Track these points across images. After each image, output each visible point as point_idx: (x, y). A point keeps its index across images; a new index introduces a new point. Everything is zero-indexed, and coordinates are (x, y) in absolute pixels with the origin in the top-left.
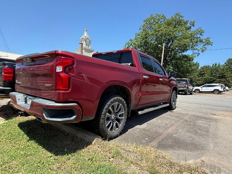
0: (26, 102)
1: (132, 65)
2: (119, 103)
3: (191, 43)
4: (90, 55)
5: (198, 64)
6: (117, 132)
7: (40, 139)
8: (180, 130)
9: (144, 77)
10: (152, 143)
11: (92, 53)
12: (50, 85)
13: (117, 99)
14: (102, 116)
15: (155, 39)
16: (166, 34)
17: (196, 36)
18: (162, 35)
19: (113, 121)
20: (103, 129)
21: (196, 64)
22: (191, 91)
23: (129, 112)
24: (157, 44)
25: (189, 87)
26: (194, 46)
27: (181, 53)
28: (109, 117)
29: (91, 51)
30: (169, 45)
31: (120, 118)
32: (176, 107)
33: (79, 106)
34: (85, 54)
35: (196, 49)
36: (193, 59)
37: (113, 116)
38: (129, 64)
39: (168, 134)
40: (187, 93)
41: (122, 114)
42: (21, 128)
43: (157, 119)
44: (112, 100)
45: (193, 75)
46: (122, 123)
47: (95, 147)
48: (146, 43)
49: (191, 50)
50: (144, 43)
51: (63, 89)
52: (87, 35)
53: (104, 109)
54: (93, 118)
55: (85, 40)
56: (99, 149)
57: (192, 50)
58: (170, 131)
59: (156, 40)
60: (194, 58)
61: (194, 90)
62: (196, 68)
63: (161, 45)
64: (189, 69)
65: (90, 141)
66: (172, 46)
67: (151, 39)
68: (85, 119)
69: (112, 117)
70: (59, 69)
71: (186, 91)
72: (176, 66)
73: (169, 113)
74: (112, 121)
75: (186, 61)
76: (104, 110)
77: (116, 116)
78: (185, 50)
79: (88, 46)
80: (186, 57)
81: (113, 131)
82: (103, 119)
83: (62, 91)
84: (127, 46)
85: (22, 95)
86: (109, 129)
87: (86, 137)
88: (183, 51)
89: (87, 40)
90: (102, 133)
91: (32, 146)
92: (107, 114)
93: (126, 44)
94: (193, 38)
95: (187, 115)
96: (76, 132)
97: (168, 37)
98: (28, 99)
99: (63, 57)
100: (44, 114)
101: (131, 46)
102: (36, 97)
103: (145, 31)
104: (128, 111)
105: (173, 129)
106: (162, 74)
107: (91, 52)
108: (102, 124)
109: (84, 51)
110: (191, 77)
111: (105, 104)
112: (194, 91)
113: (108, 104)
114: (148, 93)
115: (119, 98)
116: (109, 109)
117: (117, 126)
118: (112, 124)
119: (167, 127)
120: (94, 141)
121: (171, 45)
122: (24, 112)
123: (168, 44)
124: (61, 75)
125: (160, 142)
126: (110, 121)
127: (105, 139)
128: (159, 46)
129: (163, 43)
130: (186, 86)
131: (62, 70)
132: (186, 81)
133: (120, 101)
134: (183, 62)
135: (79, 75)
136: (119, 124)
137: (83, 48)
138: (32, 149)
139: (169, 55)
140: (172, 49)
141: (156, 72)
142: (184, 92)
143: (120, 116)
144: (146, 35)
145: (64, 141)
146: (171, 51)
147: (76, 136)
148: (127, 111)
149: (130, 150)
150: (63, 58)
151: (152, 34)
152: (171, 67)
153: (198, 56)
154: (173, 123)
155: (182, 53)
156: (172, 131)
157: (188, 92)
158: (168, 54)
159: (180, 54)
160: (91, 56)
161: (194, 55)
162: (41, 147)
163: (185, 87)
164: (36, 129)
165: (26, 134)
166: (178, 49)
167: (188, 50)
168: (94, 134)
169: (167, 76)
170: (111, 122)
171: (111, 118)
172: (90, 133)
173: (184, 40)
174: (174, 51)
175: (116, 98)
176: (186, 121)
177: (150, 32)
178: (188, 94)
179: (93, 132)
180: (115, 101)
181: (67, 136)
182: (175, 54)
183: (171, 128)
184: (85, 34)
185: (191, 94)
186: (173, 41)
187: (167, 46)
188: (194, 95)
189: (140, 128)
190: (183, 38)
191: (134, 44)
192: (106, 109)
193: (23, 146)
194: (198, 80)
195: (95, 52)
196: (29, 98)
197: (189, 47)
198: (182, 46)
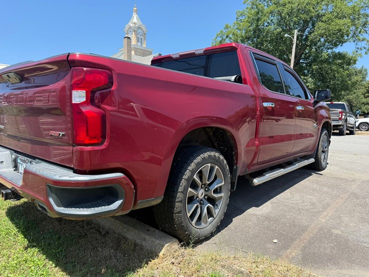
0: (16, 167)
1: (239, 80)
2: (213, 165)
3: (353, 28)
4: (147, 61)
5: (366, 70)
6: (210, 226)
7: (49, 244)
8: (346, 219)
9: (265, 104)
10: (288, 251)
11: (151, 58)
12: (62, 133)
13: (210, 156)
14: (179, 196)
15: (275, 21)
16: (299, 10)
17: (362, 13)
18: (291, 13)
19: (202, 202)
20: (182, 222)
21: (360, 72)
22: (352, 128)
23: (233, 181)
24: (281, 32)
25: (348, 118)
26: (360, 33)
27: (332, 48)
28: (193, 196)
29: (146, 52)
30: (306, 33)
31: (216, 196)
32: (328, 164)
33: (127, 178)
34: (137, 59)
35: (363, 40)
36: (355, 61)
37: (201, 193)
38: (233, 78)
39: (321, 229)
40: (343, 131)
41: (221, 187)
42: (12, 220)
43: (290, 193)
44: (199, 159)
45: (355, 93)
46: (219, 207)
47: (166, 263)
48: (257, 31)
49: (352, 42)
50: (255, 32)
51: (91, 142)
52: (137, 20)
53: (183, 180)
54: (159, 201)
55: (134, 31)
56: (175, 268)
57: (354, 41)
58: (322, 220)
59: (279, 25)
60: (359, 59)
61: (357, 124)
62: (360, 79)
63: (290, 34)
64: (346, 82)
65: (154, 249)
66: (312, 35)
67: (268, 23)
68: (142, 204)
69: (200, 195)
70: (79, 97)
71: (342, 127)
72: (321, 77)
73: (314, 177)
74: (200, 204)
75: (341, 65)
76: (183, 183)
77: (208, 193)
78: (340, 41)
79: (141, 42)
80: (341, 56)
81: (203, 225)
82: (181, 202)
83: (89, 148)
84: (219, 39)
85: (8, 152)
86: (194, 222)
87: (145, 240)
88: (336, 45)
89: (140, 31)
90: (180, 232)
91: (34, 262)
92: (190, 189)
93: (218, 36)
94: (357, 17)
95: (354, 181)
96: (125, 228)
97: (303, 16)
98: (19, 161)
99: (85, 69)
100: (51, 200)
101: (228, 39)
102: (34, 158)
103: (257, 6)
104: (232, 179)
105: (330, 215)
106: (299, 96)
107: (147, 55)
108: (180, 212)
109: (133, 53)
110: (351, 97)
111: (184, 169)
112: (358, 128)
113: (190, 168)
114: (273, 139)
115: (212, 153)
116: (194, 180)
117: (210, 214)
118: (199, 210)
119: (315, 210)
120: (163, 251)
121: (310, 33)
122: (12, 191)
123: (303, 30)
124: (84, 109)
125: (305, 248)
126: (196, 205)
127: (187, 245)
128: (286, 35)
129: (295, 29)
130: (343, 117)
131: (84, 99)
132: (342, 106)
133: (215, 161)
134: (334, 67)
135: (125, 104)
136: (215, 209)
137: (132, 46)
138: (33, 268)
139: (306, 54)
140: (312, 41)
141: (288, 93)
142: (337, 130)
143: (216, 191)
144: (258, 13)
145: (100, 249)
146: (310, 46)
147: (124, 237)
148: (230, 181)
149: (243, 269)
150: (87, 71)
151: (271, 12)
152: (310, 79)
153: (366, 53)
154: (328, 200)
155: (334, 49)
156: (328, 220)
157: (347, 130)
158: (303, 53)
159: (330, 51)
160: (149, 63)
161: (359, 52)
162: (51, 262)
163: (340, 119)
164: (42, 221)
165: (23, 233)
166: (325, 41)
167: (345, 42)
168: (162, 234)
169: (310, 100)
170: (197, 207)
171: (198, 197)
172: (154, 231)
173: (338, 21)
174: (315, 45)
175: (206, 155)
176: (355, 195)
177: (266, 8)
178: (347, 134)
179: (161, 228)
180: (204, 161)
181: (105, 236)
182: (319, 51)
183: (325, 213)
184: (135, 17)
185: (352, 133)
186: (313, 25)
187: (302, 36)
188: (358, 134)
189: (257, 213)
190: (336, 17)
191: (233, 34)
192: (187, 180)
193: (16, 262)
194: (363, 103)
195: (155, 55)
196: (21, 160)
197: (348, 36)
198: (334, 34)
